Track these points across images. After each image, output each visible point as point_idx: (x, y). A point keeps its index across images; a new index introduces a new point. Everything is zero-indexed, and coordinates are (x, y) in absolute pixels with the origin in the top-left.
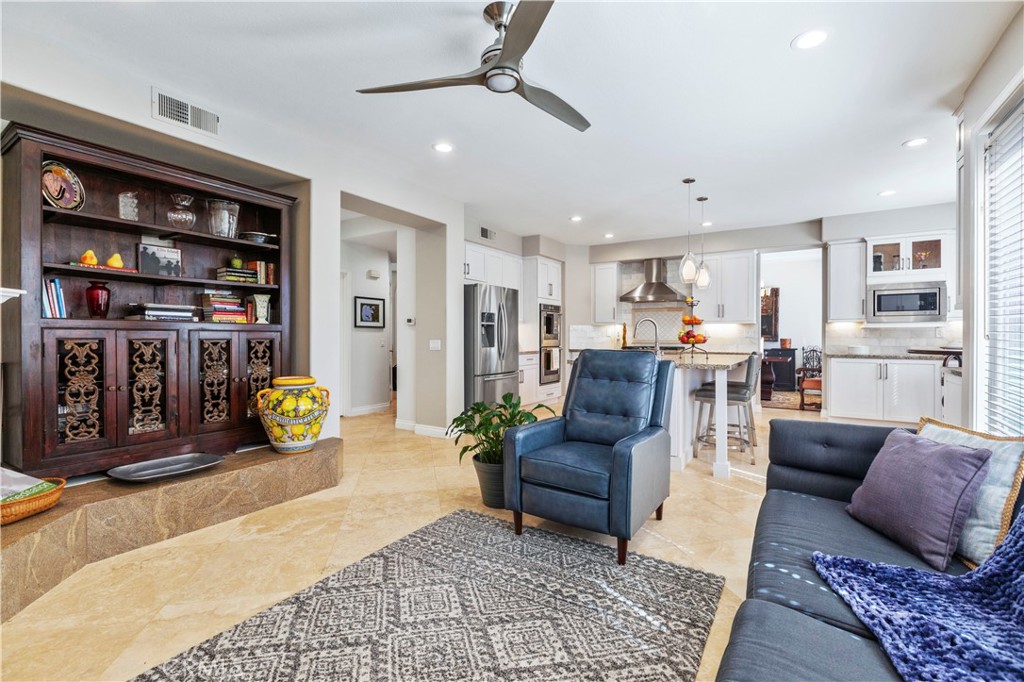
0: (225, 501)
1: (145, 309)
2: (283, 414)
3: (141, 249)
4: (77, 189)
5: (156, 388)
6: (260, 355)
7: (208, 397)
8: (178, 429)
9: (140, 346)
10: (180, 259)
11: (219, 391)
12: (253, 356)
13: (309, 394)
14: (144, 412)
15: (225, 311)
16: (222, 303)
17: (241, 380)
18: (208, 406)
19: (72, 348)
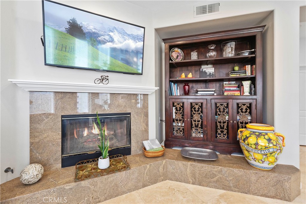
0: (215, 179)
1: (198, 91)
2: (248, 145)
3: (201, 70)
4: (182, 55)
5: (199, 121)
6: (244, 110)
7: (219, 127)
8: (207, 138)
9: (194, 105)
10: (214, 72)
11: (224, 125)
12: (240, 111)
13: (266, 137)
14: (195, 129)
15: (230, 90)
16: (229, 87)
17: (233, 122)
18: (219, 131)
19: (176, 105)
